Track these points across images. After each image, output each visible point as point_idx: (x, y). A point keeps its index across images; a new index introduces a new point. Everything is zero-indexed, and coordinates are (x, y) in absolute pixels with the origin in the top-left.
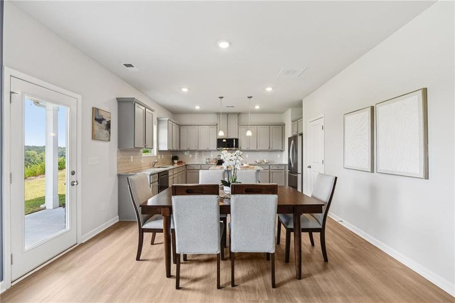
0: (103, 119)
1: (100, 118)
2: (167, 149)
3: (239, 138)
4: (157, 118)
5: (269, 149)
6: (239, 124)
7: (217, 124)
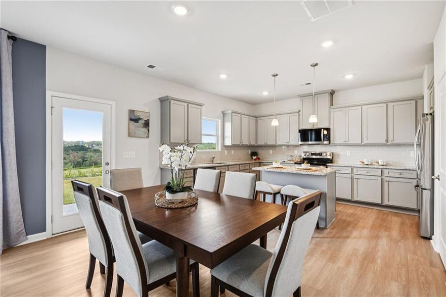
0: (140, 119)
1: (136, 118)
2: (231, 145)
3: (331, 127)
4: (222, 112)
5: (387, 142)
6: (332, 107)
7: (300, 111)
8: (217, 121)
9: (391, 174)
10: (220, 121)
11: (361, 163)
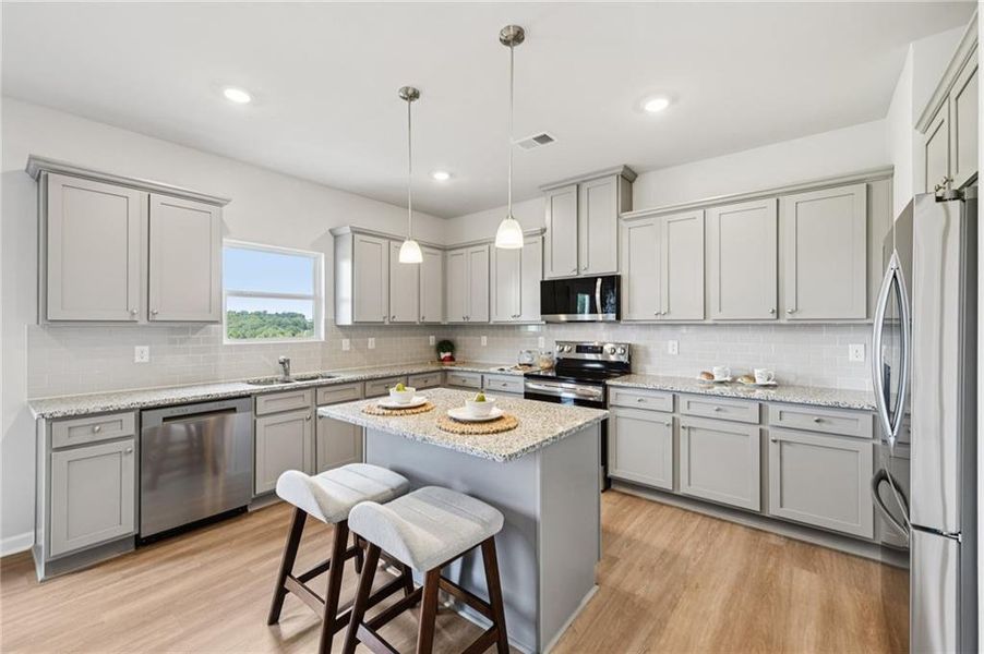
2: (351, 323)
3: (624, 273)
4: (331, 231)
5: (778, 317)
6: (627, 215)
7: (545, 230)
8: (316, 258)
9: (787, 421)
10: (323, 255)
11: (704, 378)
